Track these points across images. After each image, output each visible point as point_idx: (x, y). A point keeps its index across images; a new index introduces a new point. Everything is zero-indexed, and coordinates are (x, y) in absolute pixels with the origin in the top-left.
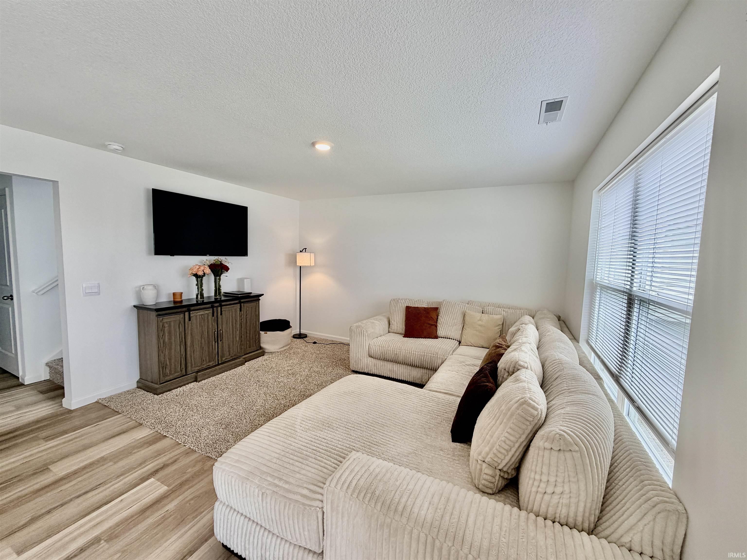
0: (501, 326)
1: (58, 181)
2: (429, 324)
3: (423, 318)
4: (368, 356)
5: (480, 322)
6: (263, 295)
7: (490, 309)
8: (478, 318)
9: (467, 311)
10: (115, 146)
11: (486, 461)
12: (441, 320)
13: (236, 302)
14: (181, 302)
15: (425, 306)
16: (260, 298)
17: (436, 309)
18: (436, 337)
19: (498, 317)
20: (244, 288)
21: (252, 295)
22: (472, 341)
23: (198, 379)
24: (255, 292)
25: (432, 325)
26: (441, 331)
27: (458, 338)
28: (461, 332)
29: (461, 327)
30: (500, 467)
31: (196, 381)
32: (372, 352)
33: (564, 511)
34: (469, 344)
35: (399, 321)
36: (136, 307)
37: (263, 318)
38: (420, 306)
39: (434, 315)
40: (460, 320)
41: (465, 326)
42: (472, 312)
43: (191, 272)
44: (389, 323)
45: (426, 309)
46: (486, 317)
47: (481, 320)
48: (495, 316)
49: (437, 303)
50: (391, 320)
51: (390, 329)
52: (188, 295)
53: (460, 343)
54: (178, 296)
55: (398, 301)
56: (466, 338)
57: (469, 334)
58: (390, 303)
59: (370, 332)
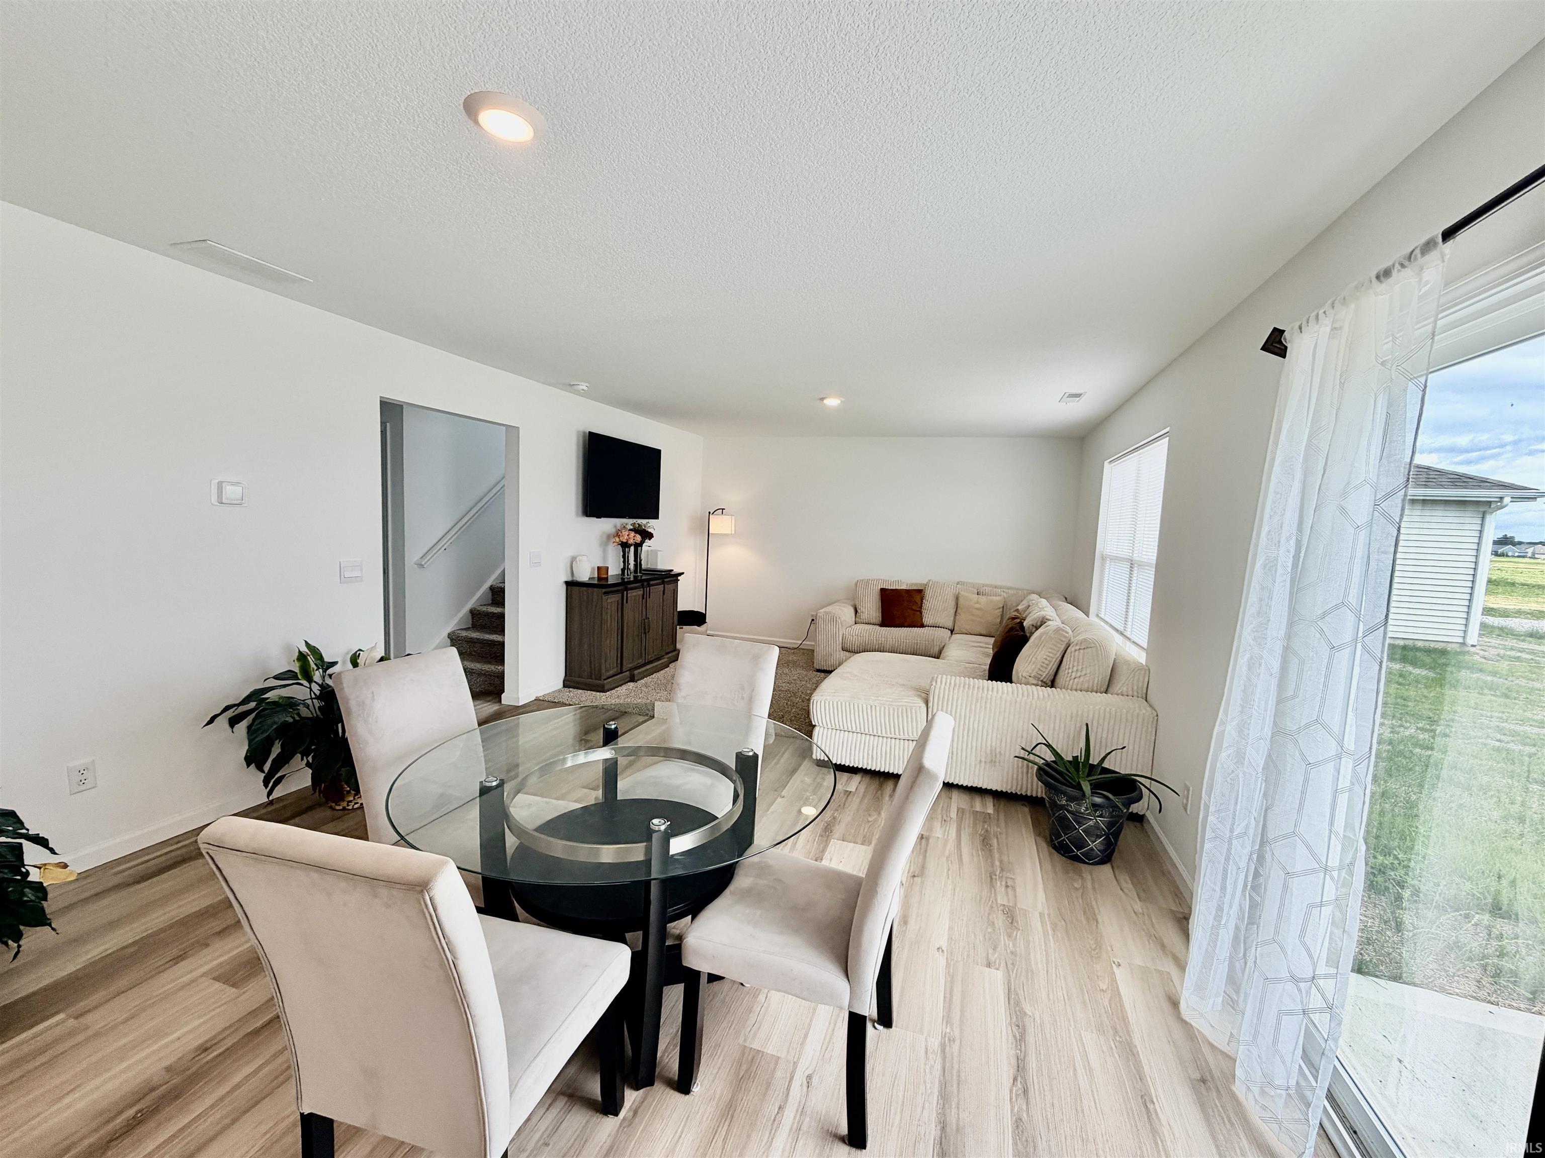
0: (1001, 610)
1: (518, 428)
2: (912, 610)
3: (906, 603)
4: (841, 649)
5: (977, 606)
6: (683, 573)
7: (988, 589)
8: (976, 600)
9: (961, 593)
10: (583, 386)
11: (1032, 675)
12: (927, 604)
13: (658, 581)
14: (607, 579)
15: (904, 587)
16: (679, 578)
17: (920, 591)
18: (922, 626)
19: (998, 598)
20: (657, 565)
21: (672, 573)
22: (968, 628)
23: (636, 678)
24: (676, 570)
25: (917, 611)
26: (927, 619)
27: (950, 625)
28: (952, 618)
29: (953, 611)
30: (1042, 679)
31: (632, 679)
32: (848, 645)
33: (1086, 685)
34: (965, 631)
35: (872, 608)
36: (568, 584)
37: (680, 608)
38: (899, 588)
39: (918, 599)
40: (952, 604)
41: (959, 611)
42: (966, 594)
43: (617, 540)
44: (856, 611)
45: (908, 591)
46: (983, 599)
47: (977, 602)
48: (994, 598)
49: (921, 584)
50: (859, 607)
51: (857, 619)
52: (614, 571)
53: (952, 631)
54: (603, 572)
55: (867, 582)
56: (960, 625)
57: (964, 621)
58: (856, 585)
59: (842, 619)
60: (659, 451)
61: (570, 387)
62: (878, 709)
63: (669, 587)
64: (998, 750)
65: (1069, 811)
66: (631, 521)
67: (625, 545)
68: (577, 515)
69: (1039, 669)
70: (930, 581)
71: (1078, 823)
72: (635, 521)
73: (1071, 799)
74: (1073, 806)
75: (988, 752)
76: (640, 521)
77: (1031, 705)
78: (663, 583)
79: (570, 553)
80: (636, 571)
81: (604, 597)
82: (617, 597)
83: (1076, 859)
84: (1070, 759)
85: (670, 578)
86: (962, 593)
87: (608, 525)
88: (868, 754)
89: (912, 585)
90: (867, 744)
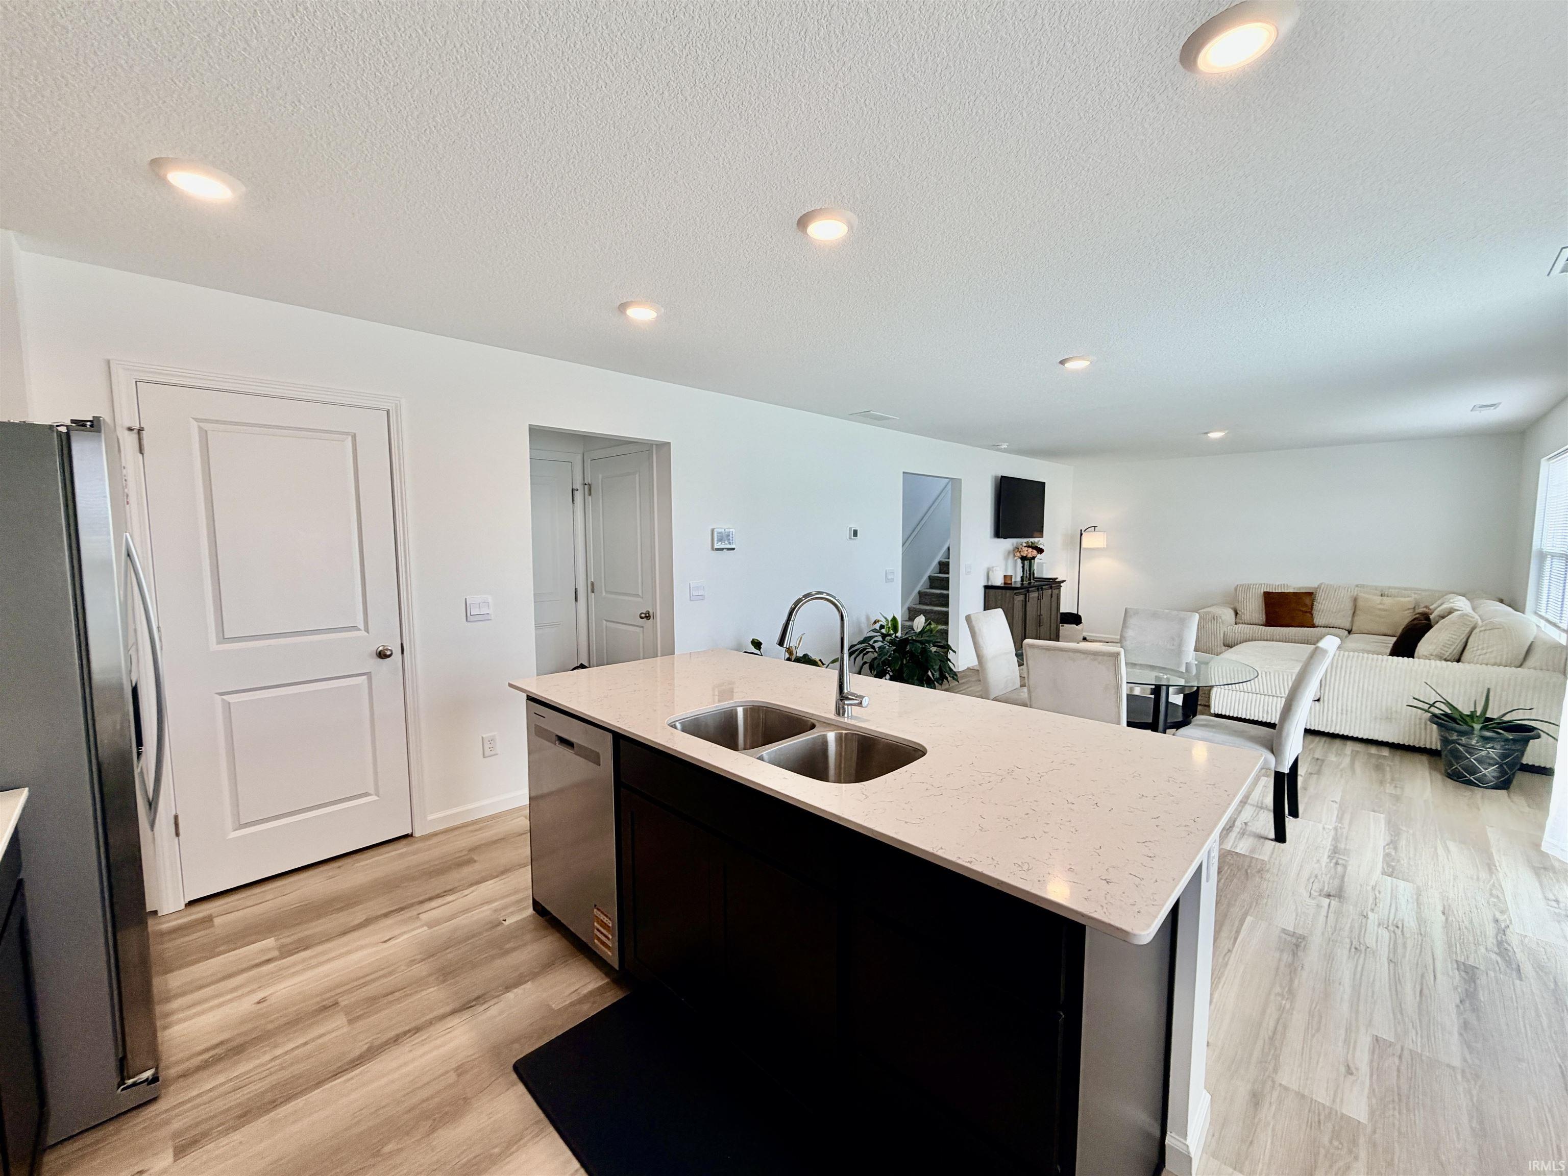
1: (962, 480)
2: (1301, 611)
3: (1293, 605)
4: (1222, 645)
5: (1380, 607)
6: (1063, 581)
7: (1394, 591)
8: (1379, 601)
10: (1005, 446)
11: (1434, 654)
12: (1318, 606)
13: (1047, 587)
14: (1013, 584)
15: (1292, 591)
16: (1061, 585)
17: (1311, 594)
18: (1313, 626)
19: (1407, 599)
20: (1045, 575)
21: (1057, 580)
22: (1369, 628)
24: (1060, 579)
25: (1306, 612)
26: (1319, 620)
27: (1348, 626)
28: (1351, 619)
29: (1351, 613)
30: (1447, 656)
32: (1229, 640)
33: (1493, 661)
34: (1366, 632)
35: (1254, 608)
36: (986, 587)
37: (1061, 611)
38: (1286, 591)
39: (1308, 601)
40: (1349, 605)
41: (1358, 612)
42: (1366, 596)
43: (1018, 554)
44: (1236, 614)
45: (1295, 594)
46: (1387, 601)
47: (1381, 604)
48: (1403, 599)
49: (1310, 588)
50: (1239, 609)
51: (1238, 621)
52: (1017, 579)
53: (1350, 632)
54: (1008, 578)
55: (1248, 587)
56: (1358, 624)
57: (1361, 621)
58: (1236, 589)
59: (1223, 618)
60: (1044, 483)
61: (995, 447)
62: (1272, 675)
63: (1055, 592)
64: (1394, 709)
65: (1459, 744)
66: (1025, 540)
67: (1023, 559)
68: (991, 537)
69: (1442, 649)
70: (1322, 584)
71: (1470, 753)
72: (1028, 539)
73: (1461, 733)
74: (1464, 740)
75: (1384, 710)
76: (1032, 540)
77: (1428, 672)
78: (1051, 588)
79: (986, 565)
80: (1030, 579)
81: (1015, 597)
82: (1021, 598)
83: (1469, 783)
84: (1469, 713)
85: (1054, 584)
86: (1360, 594)
87: (1008, 544)
88: (1264, 709)
89: (1300, 588)
90: (1262, 703)
